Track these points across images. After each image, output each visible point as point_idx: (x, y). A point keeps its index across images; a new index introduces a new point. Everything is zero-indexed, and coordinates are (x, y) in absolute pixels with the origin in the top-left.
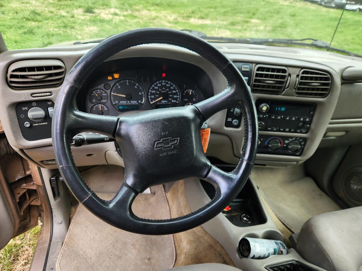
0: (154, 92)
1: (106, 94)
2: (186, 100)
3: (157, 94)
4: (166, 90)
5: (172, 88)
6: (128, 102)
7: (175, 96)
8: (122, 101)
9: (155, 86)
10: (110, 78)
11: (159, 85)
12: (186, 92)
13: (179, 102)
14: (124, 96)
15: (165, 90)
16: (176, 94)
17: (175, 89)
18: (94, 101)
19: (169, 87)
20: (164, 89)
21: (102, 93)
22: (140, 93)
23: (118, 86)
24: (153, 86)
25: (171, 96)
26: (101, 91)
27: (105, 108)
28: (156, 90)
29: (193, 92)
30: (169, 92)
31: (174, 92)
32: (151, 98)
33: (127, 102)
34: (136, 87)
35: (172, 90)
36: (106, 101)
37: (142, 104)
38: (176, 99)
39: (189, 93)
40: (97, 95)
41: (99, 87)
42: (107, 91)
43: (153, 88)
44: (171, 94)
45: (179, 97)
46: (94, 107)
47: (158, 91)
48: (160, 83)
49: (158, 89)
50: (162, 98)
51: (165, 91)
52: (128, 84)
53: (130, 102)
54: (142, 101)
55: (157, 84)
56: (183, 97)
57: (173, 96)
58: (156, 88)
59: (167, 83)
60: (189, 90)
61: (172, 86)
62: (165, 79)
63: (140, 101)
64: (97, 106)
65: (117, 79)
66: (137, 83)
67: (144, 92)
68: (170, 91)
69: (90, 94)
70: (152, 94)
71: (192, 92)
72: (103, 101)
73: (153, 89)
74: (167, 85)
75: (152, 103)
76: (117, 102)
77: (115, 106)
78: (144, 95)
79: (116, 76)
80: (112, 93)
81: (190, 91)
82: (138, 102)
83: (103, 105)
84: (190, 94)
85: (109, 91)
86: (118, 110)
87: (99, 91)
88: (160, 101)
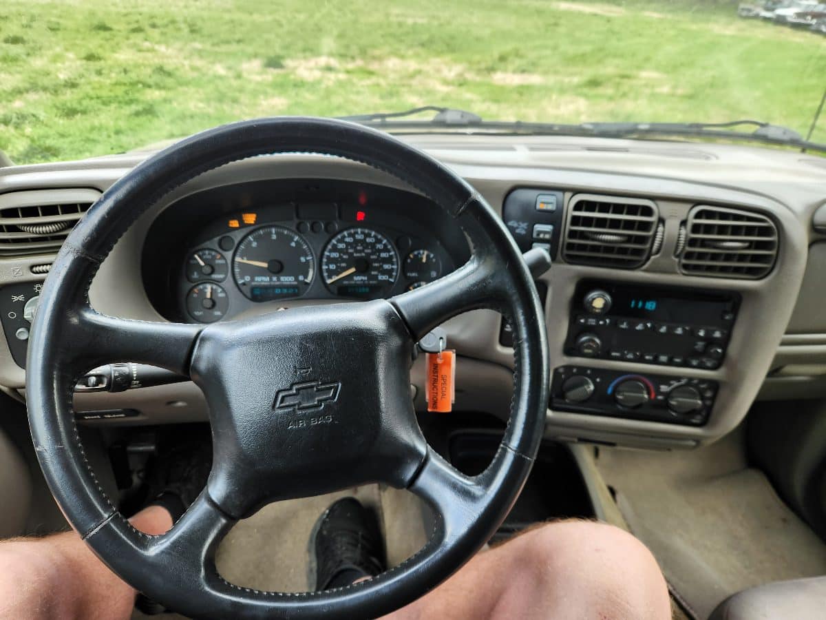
0: (335, 255)
1: (222, 262)
2: (414, 274)
3: (344, 261)
4: (366, 251)
5: (379, 246)
6: (275, 279)
7: (386, 267)
8: (258, 276)
9: (339, 241)
10: (234, 224)
11: (347, 240)
12: (415, 256)
13: (395, 279)
14: (265, 265)
15: (360, 251)
16: (389, 260)
17: (386, 250)
18: (196, 275)
19: (373, 245)
20: (359, 248)
21: (214, 258)
22: (303, 259)
23: (250, 242)
24: (334, 241)
25: (376, 265)
26: (213, 253)
27: (221, 292)
28: (340, 251)
29: (432, 256)
30: (373, 257)
31: (383, 255)
32: (328, 270)
33: (271, 279)
34: (293, 244)
35: (380, 251)
36: (221, 276)
37: (306, 283)
38: (389, 272)
39: (422, 259)
40: (202, 263)
41: (208, 244)
42: (225, 253)
43: (334, 246)
44: (376, 261)
45: (395, 267)
46: (196, 290)
47: (347, 253)
48: (350, 235)
49: (347, 248)
50: (353, 270)
51: (363, 254)
52: (274, 237)
53: (279, 280)
54: (306, 277)
55: (344, 237)
56: (405, 268)
57: (381, 266)
58: (341, 246)
59: (368, 235)
60: (421, 252)
61: (379, 241)
62: (362, 225)
63: (301, 278)
64: (201, 287)
65: (250, 225)
66: (296, 234)
67: (312, 256)
68: (373, 253)
69: (188, 263)
70: (330, 260)
71: (428, 256)
72: (215, 276)
73: (335, 249)
74: (368, 240)
75: (329, 281)
76: (247, 278)
77: (243, 288)
78: (311, 261)
79: (250, 218)
80: (238, 259)
81: (423, 253)
82: (297, 279)
83: (214, 287)
84: (424, 260)
85: (229, 255)
86: (249, 295)
87: (209, 254)
88: (350, 277)
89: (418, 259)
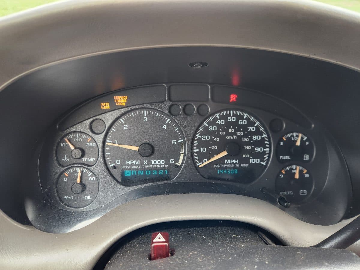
0: (205, 138)
1: (94, 145)
2: (286, 158)
3: (215, 143)
4: (238, 133)
5: (251, 128)
6: (145, 162)
7: (258, 150)
8: (130, 159)
9: (210, 124)
10: (106, 106)
11: (219, 122)
12: (288, 138)
13: (267, 163)
14: (136, 149)
15: (234, 134)
16: (261, 143)
17: (258, 132)
18: (66, 159)
19: (245, 128)
20: (230, 130)
21: (85, 140)
22: (174, 142)
23: (122, 124)
24: (206, 124)
25: (248, 148)
26: (84, 136)
27: (91, 176)
28: (212, 133)
29: (305, 138)
30: (244, 140)
31: (255, 138)
32: (199, 153)
33: (142, 163)
34: (165, 127)
35: (252, 133)
36: (92, 160)
37: (177, 166)
38: (260, 156)
39: (296, 141)
40: (72, 148)
41: (77, 127)
42: (95, 136)
43: (206, 128)
44: (247, 144)
45: (267, 150)
46: (66, 174)
47: (218, 136)
48: (222, 117)
49: (218, 131)
50: (225, 153)
51: (235, 137)
52: (146, 119)
53: (149, 163)
54: (177, 160)
55: (216, 119)
56: (279, 151)
57: (253, 149)
58: (212, 128)
59: (241, 117)
60: (295, 134)
61: (252, 124)
62: (235, 106)
63: (172, 161)
64: (71, 171)
65: (122, 107)
66: (169, 117)
67: (183, 138)
68: (245, 136)
69: (59, 144)
70: (202, 143)
71: (302, 139)
72: (85, 160)
73: (206, 132)
74: (241, 122)
75: (200, 165)
76: (118, 162)
77: (114, 172)
78: (182, 144)
79: (122, 100)
80: (108, 143)
81: (297, 136)
82: (167, 162)
83: (85, 171)
84: (298, 143)
85: (99, 138)
86: (119, 179)
87: (79, 137)
88: (221, 160)
89: (291, 142)
